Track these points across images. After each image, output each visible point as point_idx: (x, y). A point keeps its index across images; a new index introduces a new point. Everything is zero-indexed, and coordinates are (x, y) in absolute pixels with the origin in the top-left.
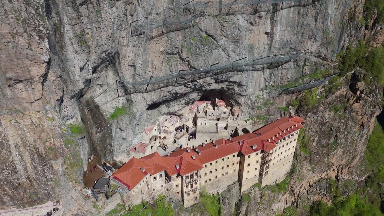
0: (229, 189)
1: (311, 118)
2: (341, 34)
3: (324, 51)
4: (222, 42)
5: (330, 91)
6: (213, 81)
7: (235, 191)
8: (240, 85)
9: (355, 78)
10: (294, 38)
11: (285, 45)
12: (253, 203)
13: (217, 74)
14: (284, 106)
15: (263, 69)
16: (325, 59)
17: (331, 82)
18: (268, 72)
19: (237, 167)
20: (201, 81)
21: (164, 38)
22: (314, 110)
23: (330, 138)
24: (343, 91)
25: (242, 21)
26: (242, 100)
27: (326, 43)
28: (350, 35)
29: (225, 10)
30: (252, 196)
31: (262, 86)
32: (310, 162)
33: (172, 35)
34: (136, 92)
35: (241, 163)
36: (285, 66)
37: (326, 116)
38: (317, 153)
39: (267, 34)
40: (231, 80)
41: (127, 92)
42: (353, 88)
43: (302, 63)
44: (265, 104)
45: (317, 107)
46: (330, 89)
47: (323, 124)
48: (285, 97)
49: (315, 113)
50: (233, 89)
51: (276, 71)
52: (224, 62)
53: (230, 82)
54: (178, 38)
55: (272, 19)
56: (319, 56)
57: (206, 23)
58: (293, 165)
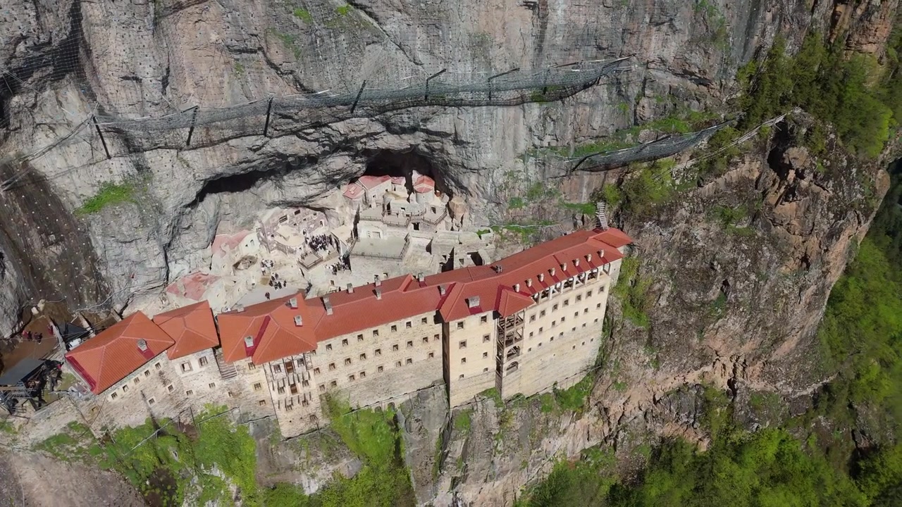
1: (653, 236)
2: (753, 15)
3: (697, 59)
4: (394, 24)
5: (709, 168)
6: (379, 127)
7: (434, 402)
8: (457, 141)
9: (784, 136)
10: (606, 21)
11: (582, 38)
12: (479, 434)
13: (382, 110)
14: (584, 199)
15: (521, 102)
16: (702, 82)
17: (714, 143)
18: (535, 110)
19: (437, 347)
20: (340, 126)
21: (215, 8)
22: (663, 214)
23: (706, 288)
24: (751, 168)
26: (471, 181)
27: (707, 37)
28: (780, 17)
30: (476, 417)
31: (524, 146)
32: (650, 343)
34: (156, 147)
35: (445, 340)
36: (584, 96)
37: (699, 232)
38: (670, 324)
39: (529, 6)
40: (430, 126)
41: (131, 147)
42: (777, 163)
43: (634, 90)
44: (532, 194)
45: (672, 210)
46: (711, 163)
47: (687, 251)
48: (586, 177)
49: (665, 224)
50: (442, 150)
51: (557, 109)
52: (403, 79)
53: (428, 132)
54: (252, 9)
56: (686, 74)
58: (604, 350)
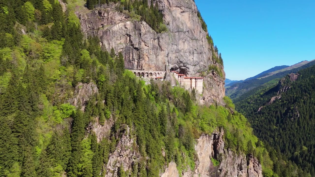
0: (189, 89)
1: (205, 79)
2: (208, 62)
3: (205, 64)
4: (184, 58)
6: (183, 66)
8: (188, 68)
9: (213, 71)
10: (198, 60)
11: (196, 61)
13: (184, 63)
14: (199, 75)
17: (208, 72)
18: (194, 66)
19: (190, 83)
20: (181, 65)
21: (175, 54)
22: (205, 76)
23: (211, 85)
24: (211, 74)
25: (188, 54)
26: (189, 73)
27: (205, 63)
28: (210, 62)
29: (184, 52)
31: (193, 70)
33: (177, 53)
34: (170, 63)
35: (191, 82)
36: (197, 66)
37: (208, 79)
38: (208, 89)
39: (192, 59)
40: (186, 66)
41: (168, 63)
42: (213, 74)
43: (200, 66)
44: (194, 74)
46: (208, 73)
47: (208, 81)
48: (198, 73)
49: (206, 77)
50: (187, 69)
51: (195, 67)
52: (185, 61)
53: (186, 67)
54: (177, 54)
55: (193, 55)
56: (204, 66)
57: (182, 53)
58: (203, 91)
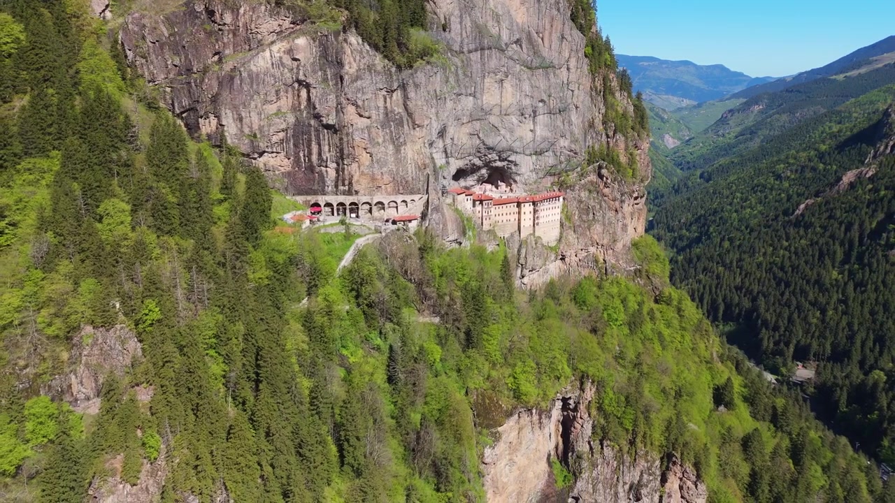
0: (512, 235)
1: (570, 194)
2: (585, 137)
3: (573, 146)
4: (503, 132)
5: (582, 176)
6: (497, 158)
7: (516, 238)
8: (516, 165)
9: (600, 167)
10: (550, 134)
11: (544, 139)
12: (530, 247)
13: (500, 152)
14: (549, 185)
15: (531, 155)
16: (575, 153)
17: (582, 170)
18: (534, 157)
19: (516, 216)
20: (490, 156)
21: (470, 124)
22: (571, 187)
23: (588, 215)
24: (593, 177)
25: (514, 119)
26: (517, 178)
27: (575, 141)
28: (592, 137)
29: (503, 113)
30: (529, 241)
31: (532, 168)
32: (574, 231)
33: (474, 122)
34: (452, 156)
35: (519, 213)
36: (546, 153)
37: (582, 195)
38: (580, 226)
39: (531, 131)
40: (510, 159)
41: (447, 157)
42: (601, 176)
43: (559, 154)
44: (535, 183)
45: (574, 186)
46: (582, 175)
47: (580, 202)
48: (549, 178)
49: (573, 190)
50: (511, 168)
51: (540, 157)
52: (504, 145)
53: (509, 161)
54: (477, 125)
55: (534, 121)
56: (571, 151)
57: (493, 119)
58: (561, 233)
